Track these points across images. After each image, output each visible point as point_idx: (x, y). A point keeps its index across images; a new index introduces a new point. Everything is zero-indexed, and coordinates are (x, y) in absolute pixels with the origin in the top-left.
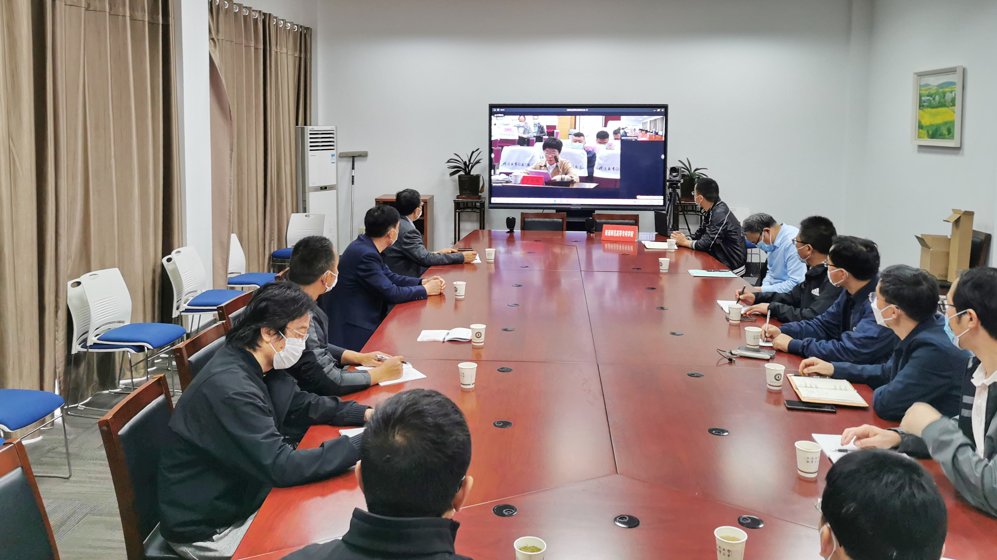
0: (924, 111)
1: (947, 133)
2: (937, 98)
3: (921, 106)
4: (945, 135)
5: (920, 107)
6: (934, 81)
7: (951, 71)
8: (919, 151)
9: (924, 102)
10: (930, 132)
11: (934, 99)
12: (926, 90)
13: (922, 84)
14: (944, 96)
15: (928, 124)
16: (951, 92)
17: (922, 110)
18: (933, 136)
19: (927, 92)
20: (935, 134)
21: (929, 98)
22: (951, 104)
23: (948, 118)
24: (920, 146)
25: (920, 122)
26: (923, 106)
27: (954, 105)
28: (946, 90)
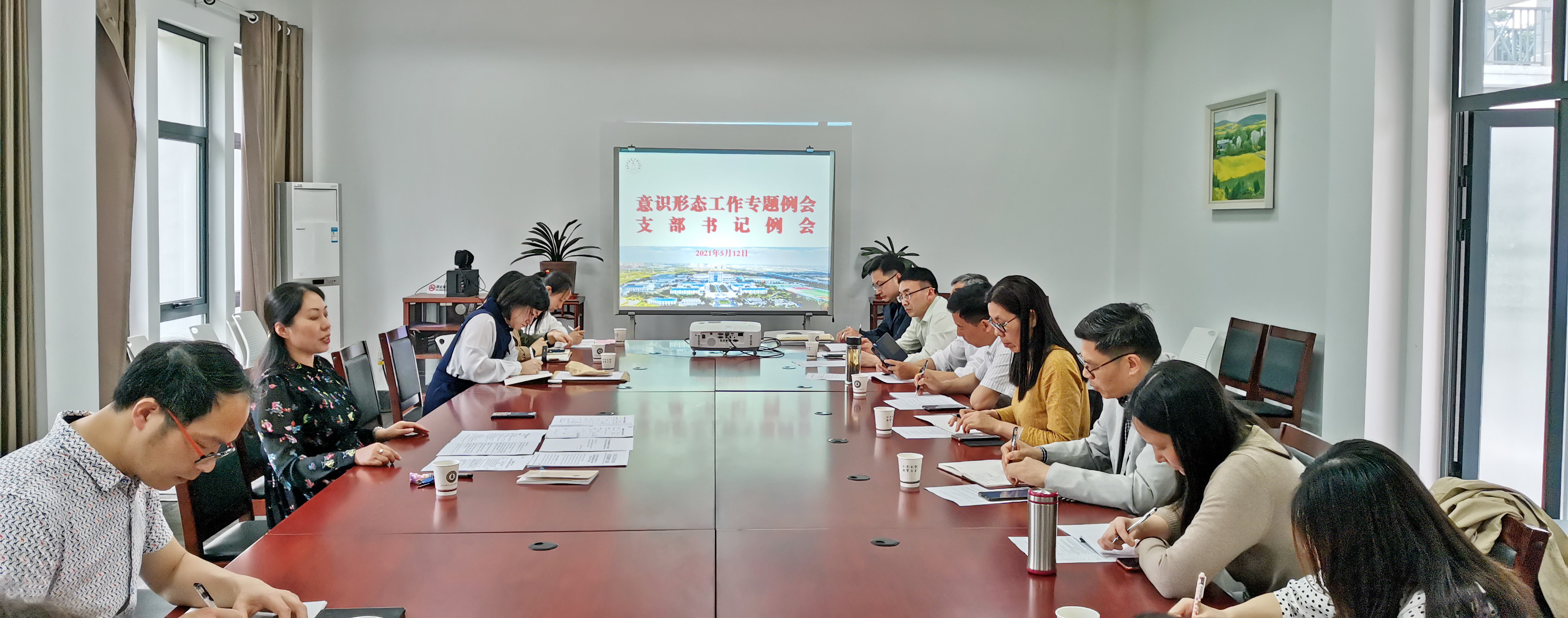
0: (1221, 161)
1: (1253, 190)
2: (1239, 140)
3: (1217, 154)
4: (1251, 193)
5: (1214, 155)
6: (1234, 117)
7: (1259, 99)
8: (1214, 220)
9: (1221, 148)
10: (1230, 191)
11: (1234, 142)
12: (1223, 130)
13: (1216, 122)
14: (1249, 138)
15: (1226, 179)
16: (1259, 130)
17: (1218, 158)
18: (1233, 196)
19: (1225, 133)
20: (1236, 191)
21: (1227, 141)
22: (1259, 147)
23: (1254, 169)
24: (1215, 211)
25: (1215, 177)
26: (1219, 153)
27: (1263, 148)
28: (1251, 127)
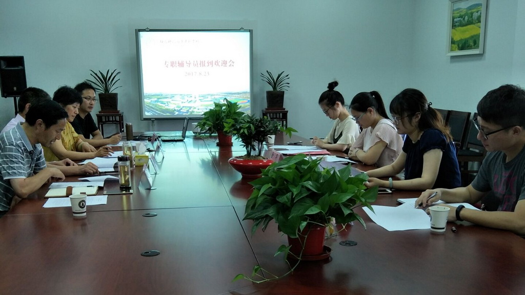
0: (456, 30)
1: (473, 44)
2: (466, 18)
3: (454, 26)
4: (471, 46)
5: (452, 27)
6: (464, 6)
8: (451, 61)
9: (456, 23)
10: (460, 45)
11: (464, 19)
12: (458, 13)
13: (454, 9)
14: (472, 17)
15: (459, 39)
16: (477, 12)
17: (454, 29)
18: (462, 48)
19: (459, 14)
20: (464, 45)
21: (460, 19)
22: (477, 21)
23: (474, 33)
24: (452, 57)
25: (452, 39)
26: (455, 26)
27: (480, 22)
28: (473, 11)
